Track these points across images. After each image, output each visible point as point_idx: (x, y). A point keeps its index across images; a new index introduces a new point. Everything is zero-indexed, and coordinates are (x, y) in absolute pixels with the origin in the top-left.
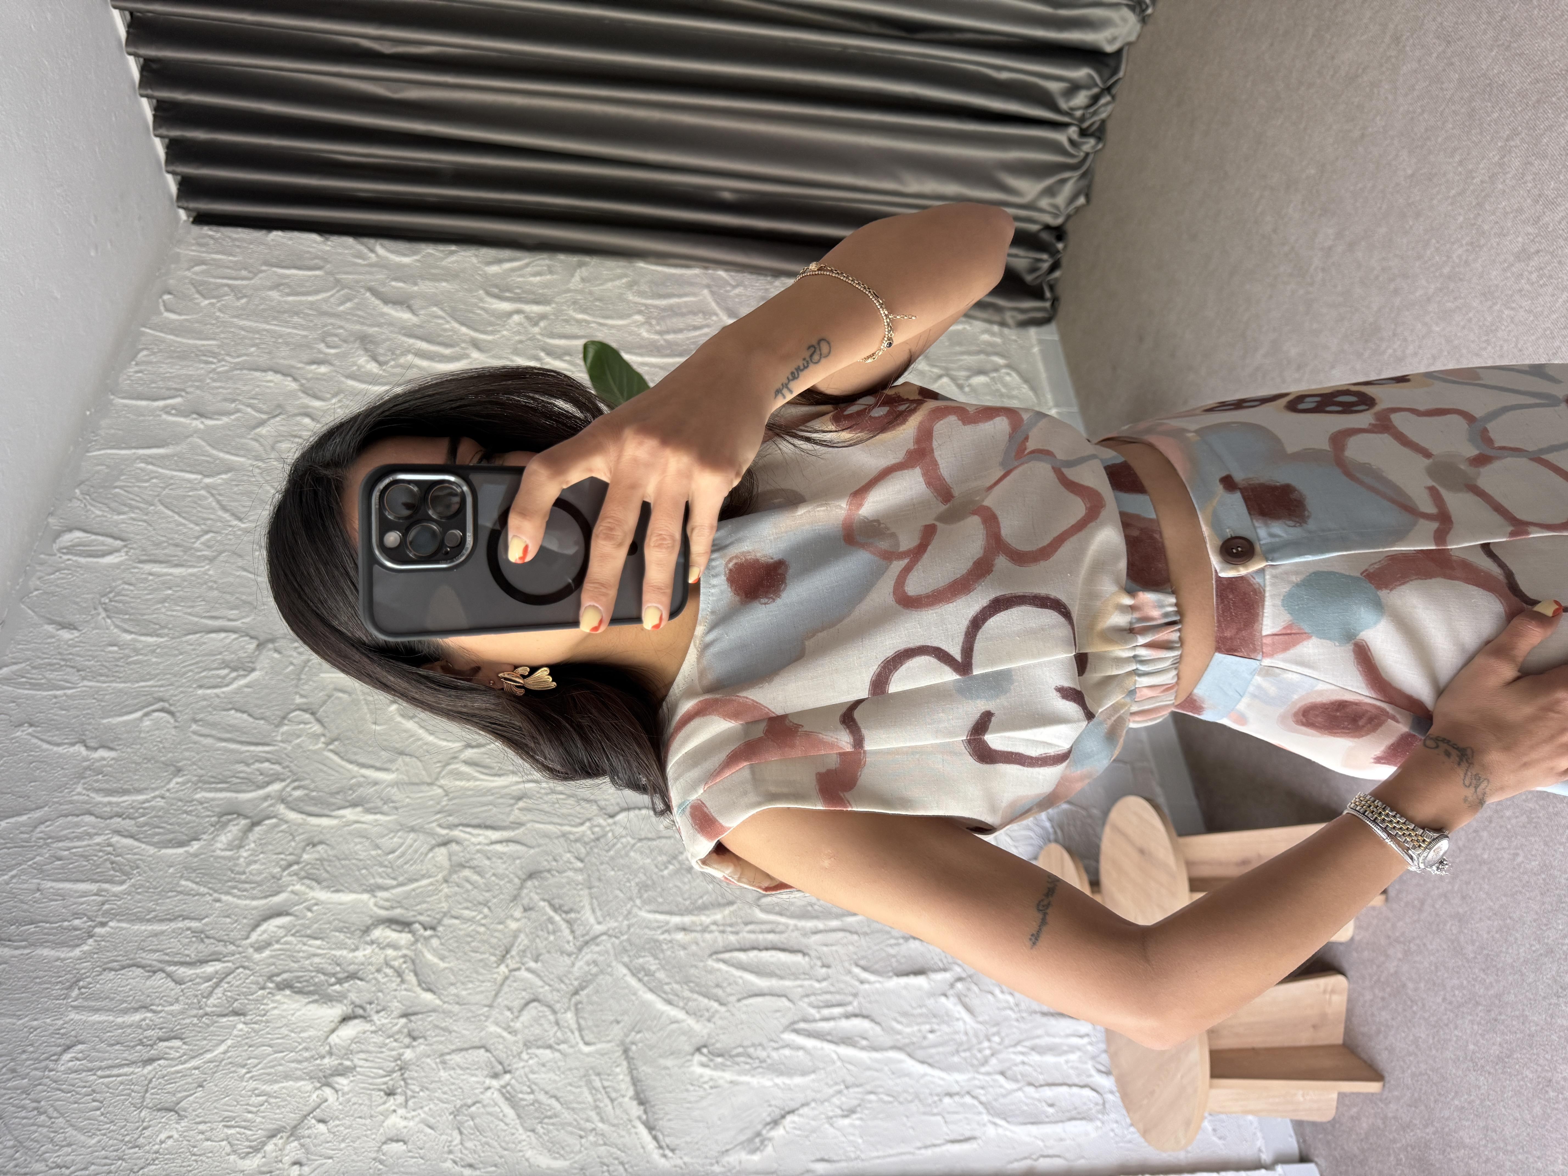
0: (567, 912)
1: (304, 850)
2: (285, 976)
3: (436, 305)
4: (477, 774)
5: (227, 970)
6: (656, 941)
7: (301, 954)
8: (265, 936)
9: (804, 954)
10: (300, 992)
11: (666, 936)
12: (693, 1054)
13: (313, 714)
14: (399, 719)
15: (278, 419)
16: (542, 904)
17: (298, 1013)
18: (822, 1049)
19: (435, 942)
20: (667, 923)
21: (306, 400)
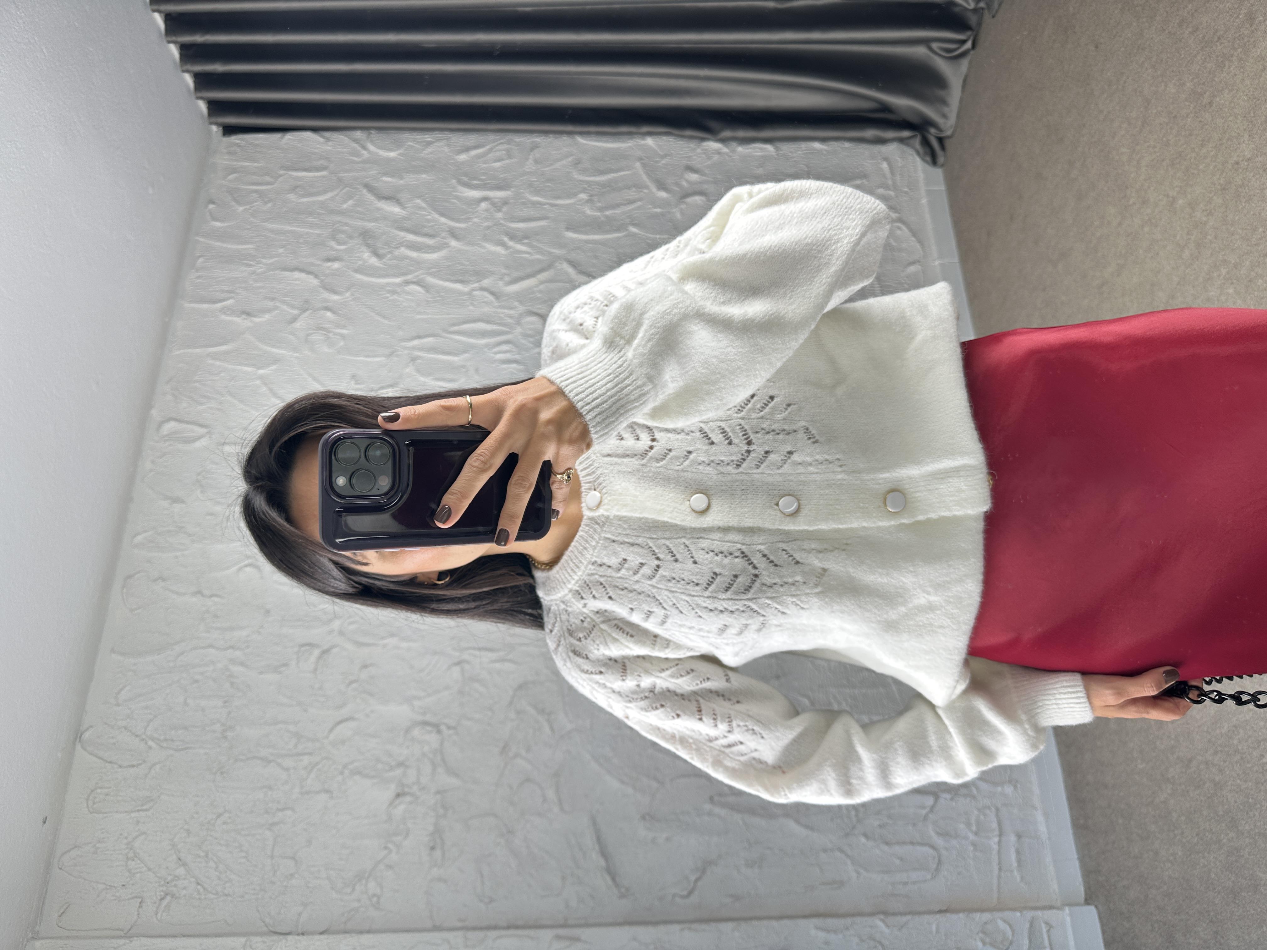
0: (547, 714)
3: (419, 197)
7: (365, 749)
8: (339, 736)
10: (367, 776)
15: (306, 313)
16: (529, 708)
17: (367, 792)
21: (326, 295)
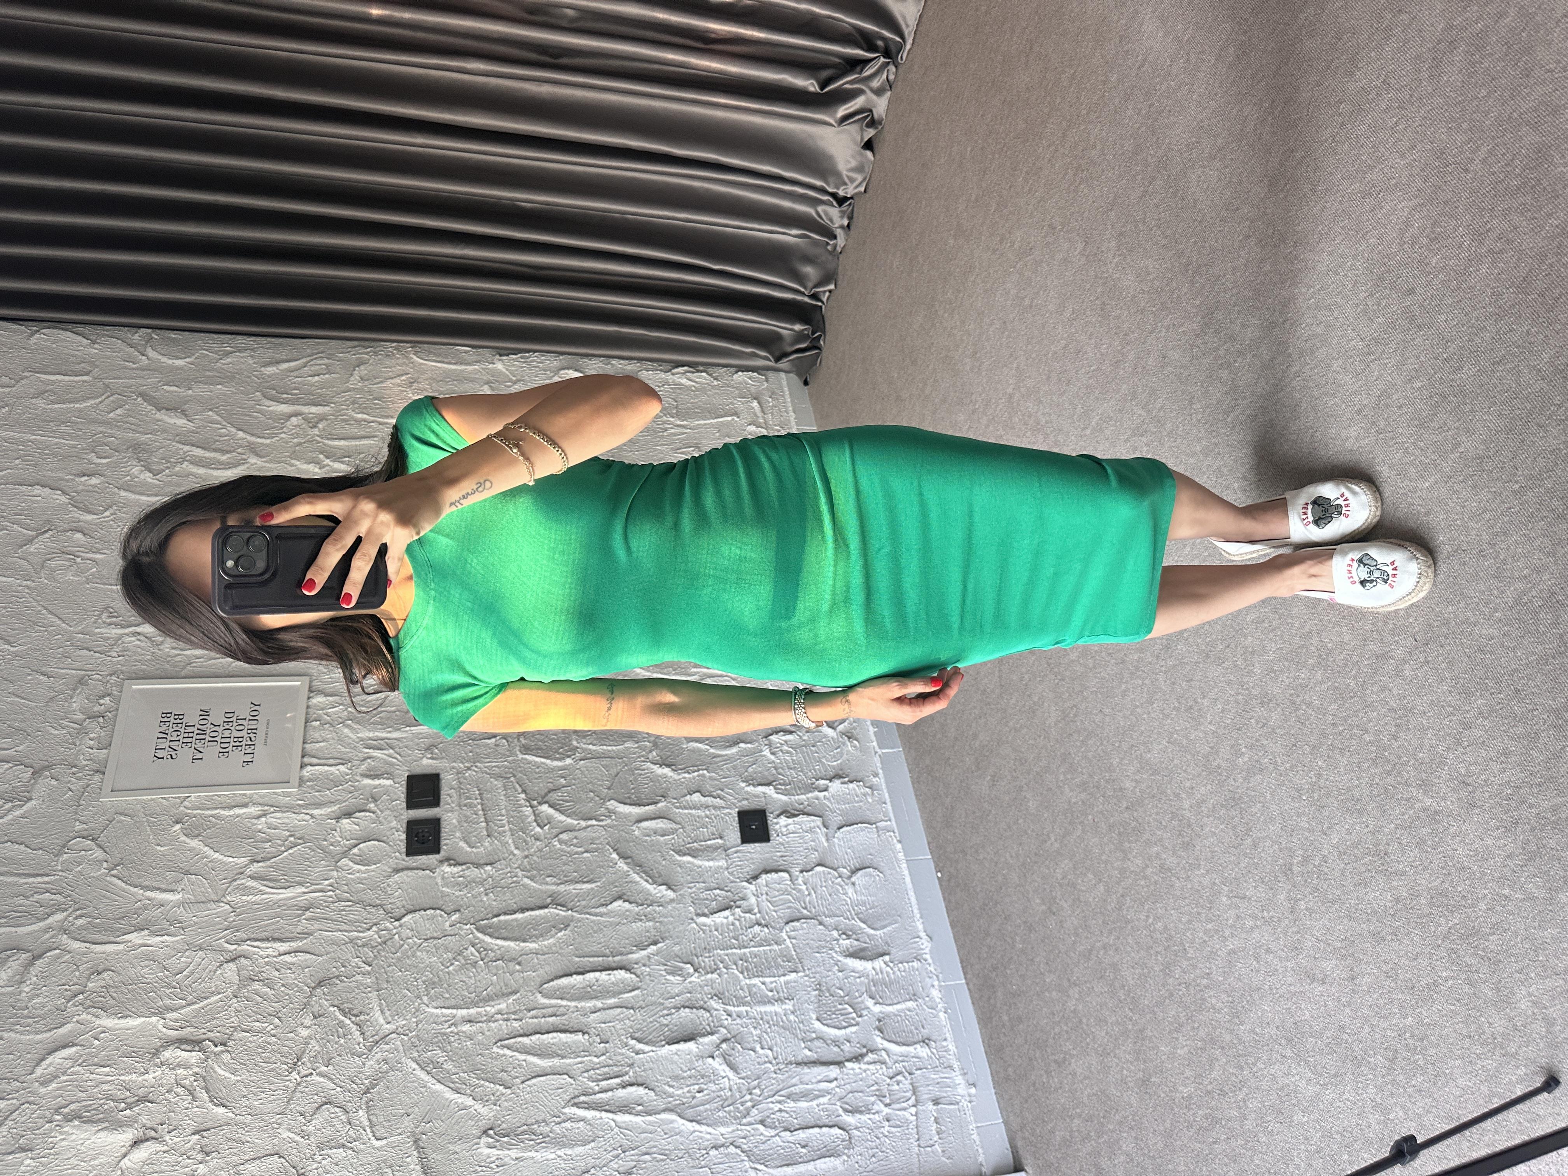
0: (356, 1016)
1: (89, 979)
2: (73, 1107)
3: (211, 410)
4: (264, 888)
5: (12, 1108)
6: (445, 1034)
7: (89, 1083)
8: (51, 1069)
9: (584, 1034)
10: (89, 1121)
11: (453, 1028)
12: (480, 1138)
13: (93, 840)
14: (184, 838)
15: (47, 535)
16: (332, 1009)
17: (88, 1142)
18: (601, 1118)
19: (226, 1057)
20: (454, 1017)
21: (77, 514)
